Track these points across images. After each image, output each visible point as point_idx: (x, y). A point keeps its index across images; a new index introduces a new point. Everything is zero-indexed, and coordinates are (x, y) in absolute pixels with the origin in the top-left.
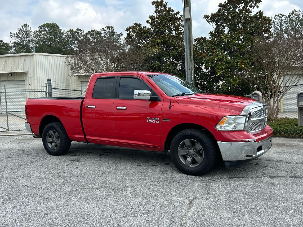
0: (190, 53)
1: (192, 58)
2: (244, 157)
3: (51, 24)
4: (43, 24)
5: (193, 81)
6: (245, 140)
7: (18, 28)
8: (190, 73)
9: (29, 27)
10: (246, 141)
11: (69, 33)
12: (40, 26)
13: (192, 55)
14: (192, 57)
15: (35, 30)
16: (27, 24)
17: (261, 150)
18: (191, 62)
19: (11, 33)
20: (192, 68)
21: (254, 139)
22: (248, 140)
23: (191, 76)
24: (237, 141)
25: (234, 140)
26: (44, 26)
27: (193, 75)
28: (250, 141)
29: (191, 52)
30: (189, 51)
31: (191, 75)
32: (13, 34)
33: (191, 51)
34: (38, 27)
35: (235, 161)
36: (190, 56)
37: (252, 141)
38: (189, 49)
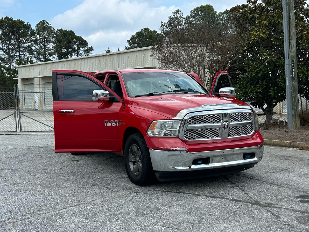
0: (289, 36)
1: (292, 43)
2: (171, 168)
3: (204, 6)
4: (196, 8)
5: (294, 74)
6: (172, 148)
7: (169, 16)
8: (290, 63)
9: (181, 13)
10: (173, 150)
11: (225, 15)
12: (193, 10)
13: (292, 39)
14: (292, 41)
15: (187, 16)
16: (178, 10)
17: (209, 163)
18: (291, 48)
19: (162, 22)
20: (292, 56)
21: (184, 148)
22: (176, 148)
23: (291, 67)
24: (162, 149)
25: (160, 147)
26: (197, 9)
27: (294, 66)
28: (177, 150)
29: (291, 35)
30: (288, 34)
31: (291, 65)
32: (164, 23)
33: (292, 33)
34: (191, 12)
35: (164, 172)
36: (289, 41)
37: (181, 150)
38: (288, 32)
